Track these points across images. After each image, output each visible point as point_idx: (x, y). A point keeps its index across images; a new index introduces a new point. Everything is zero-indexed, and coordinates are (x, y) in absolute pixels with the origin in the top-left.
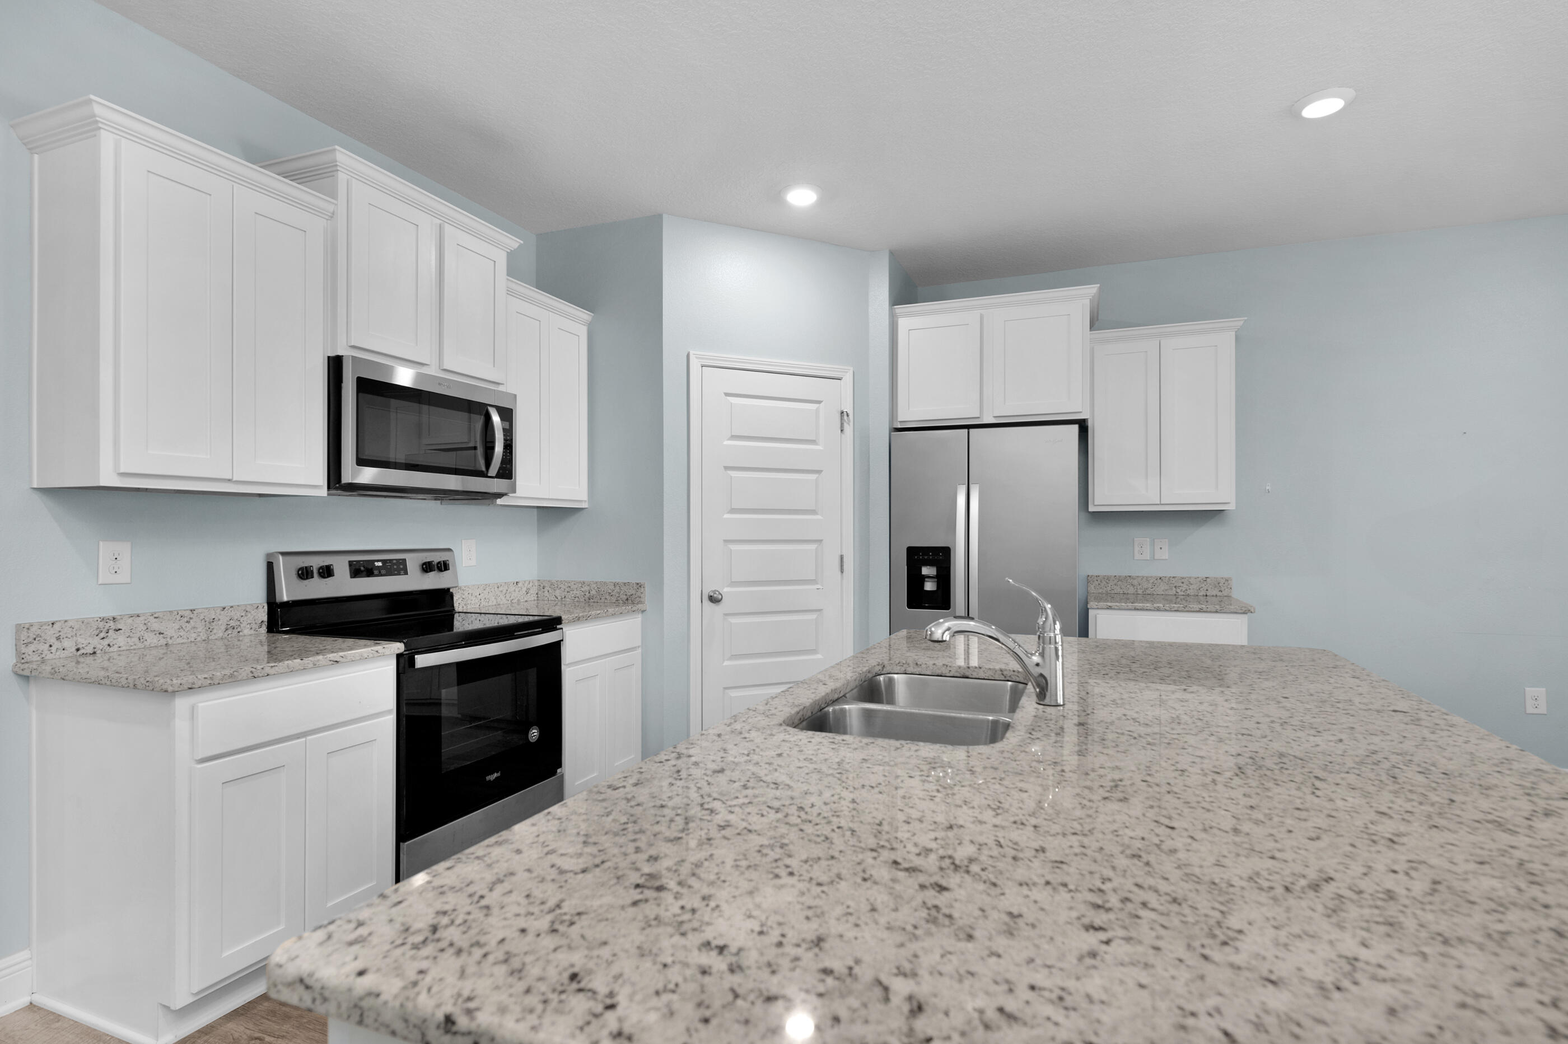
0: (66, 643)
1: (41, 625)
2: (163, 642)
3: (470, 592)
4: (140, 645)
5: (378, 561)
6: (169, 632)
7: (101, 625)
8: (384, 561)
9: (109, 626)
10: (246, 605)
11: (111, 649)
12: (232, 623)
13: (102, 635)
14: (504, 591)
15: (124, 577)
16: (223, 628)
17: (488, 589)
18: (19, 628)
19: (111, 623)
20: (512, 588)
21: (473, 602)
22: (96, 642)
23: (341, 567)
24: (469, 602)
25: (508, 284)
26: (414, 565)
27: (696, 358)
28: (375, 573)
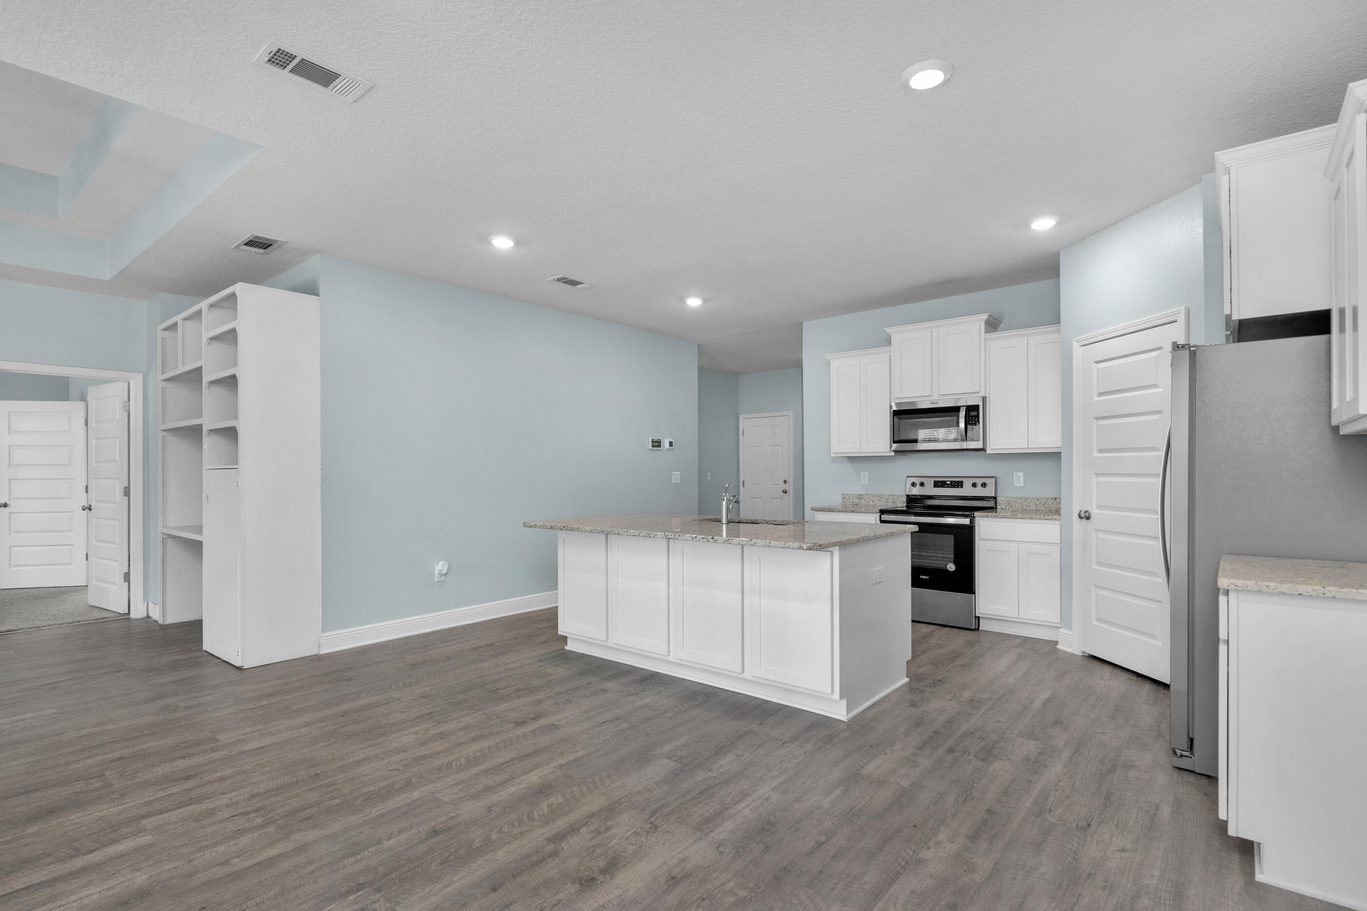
0: (851, 500)
1: (846, 494)
2: (874, 504)
3: (1014, 500)
4: (868, 504)
5: (948, 481)
6: (876, 501)
7: (858, 496)
8: (951, 482)
9: (860, 497)
10: (901, 495)
11: (861, 504)
12: (894, 501)
13: (859, 499)
14: (1043, 503)
15: (867, 483)
16: (892, 502)
17: (1028, 501)
18: (843, 495)
19: (861, 496)
20: (1050, 502)
21: (1017, 506)
22: (857, 501)
23: (929, 483)
24: (1013, 505)
25: (987, 337)
26: (967, 484)
27: (1077, 342)
28: (946, 486)
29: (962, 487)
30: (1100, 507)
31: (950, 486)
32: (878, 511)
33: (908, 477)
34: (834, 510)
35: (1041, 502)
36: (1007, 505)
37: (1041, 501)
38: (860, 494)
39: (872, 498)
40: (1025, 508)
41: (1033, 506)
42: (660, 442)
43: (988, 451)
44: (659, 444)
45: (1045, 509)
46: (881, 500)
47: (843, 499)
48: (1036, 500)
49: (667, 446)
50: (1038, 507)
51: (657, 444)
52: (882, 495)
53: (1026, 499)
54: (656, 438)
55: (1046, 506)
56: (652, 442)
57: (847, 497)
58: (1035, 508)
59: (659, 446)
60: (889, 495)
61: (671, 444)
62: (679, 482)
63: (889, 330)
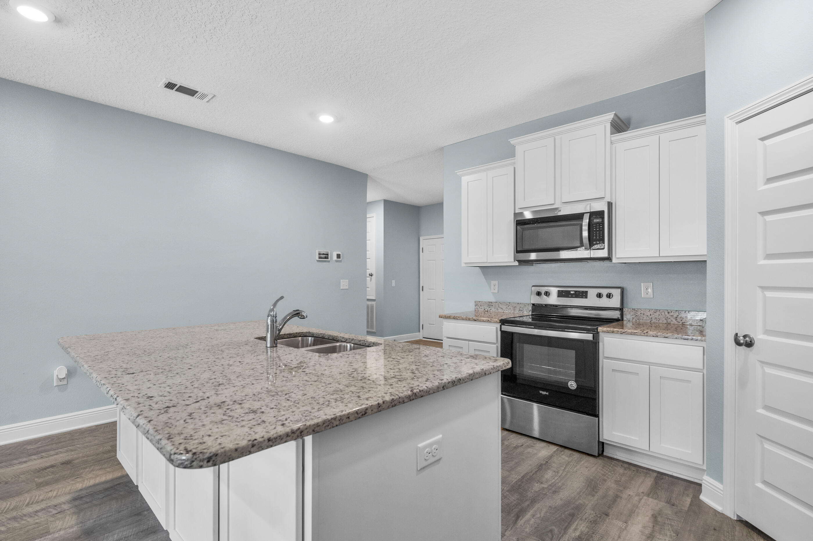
0: (482, 307)
1: (478, 301)
2: (502, 311)
3: (642, 312)
4: (497, 311)
5: (572, 291)
6: (504, 309)
7: (489, 304)
8: (576, 291)
9: (490, 304)
10: (525, 303)
11: (491, 311)
12: (521, 309)
13: (489, 306)
14: (675, 316)
15: (496, 291)
16: (518, 310)
17: (658, 313)
18: (475, 302)
21: (645, 319)
22: (488, 308)
23: (554, 291)
24: (641, 318)
25: (613, 139)
26: (592, 293)
27: (730, 119)
28: (570, 296)
29: (586, 297)
30: (767, 332)
31: (574, 296)
32: (499, 321)
33: (533, 286)
34: (458, 318)
35: (672, 316)
36: (634, 316)
37: (672, 314)
38: (490, 301)
39: (501, 306)
40: (654, 320)
41: (664, 319)
42: (328, 255)
43: (614, 260)
44: (327, 256)
45: (677, 323)
46: (509, 308)
47: (475, 306)
48: (666, 313)
49: (335, 258)
50: (669, 321)
51: (324, 257)
52: (509, 303)
53: (656, 311)
54: (323, 251)
55: (679, 320)
56: (319, 254)
57: (479, 304)
58: (665, 322)
59: (327, 258)
60: (516, 303)
61: (338, 256)
62: (347, 288)
63: (513, 141)
